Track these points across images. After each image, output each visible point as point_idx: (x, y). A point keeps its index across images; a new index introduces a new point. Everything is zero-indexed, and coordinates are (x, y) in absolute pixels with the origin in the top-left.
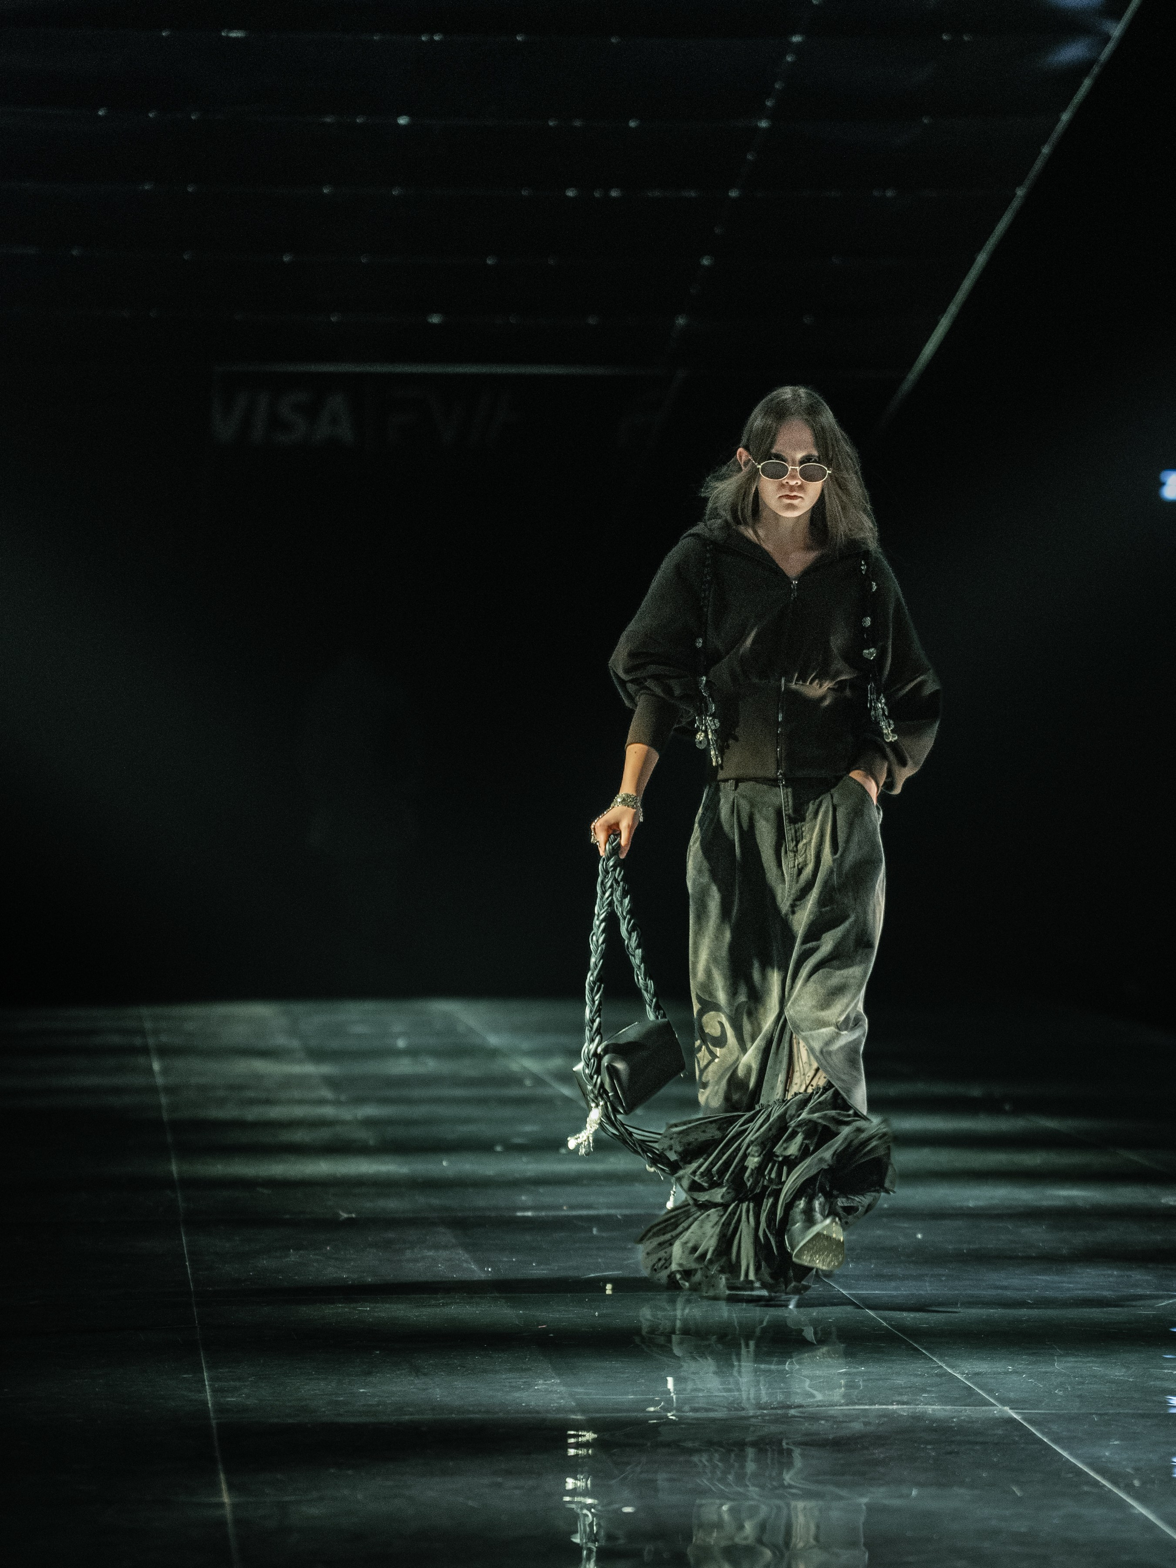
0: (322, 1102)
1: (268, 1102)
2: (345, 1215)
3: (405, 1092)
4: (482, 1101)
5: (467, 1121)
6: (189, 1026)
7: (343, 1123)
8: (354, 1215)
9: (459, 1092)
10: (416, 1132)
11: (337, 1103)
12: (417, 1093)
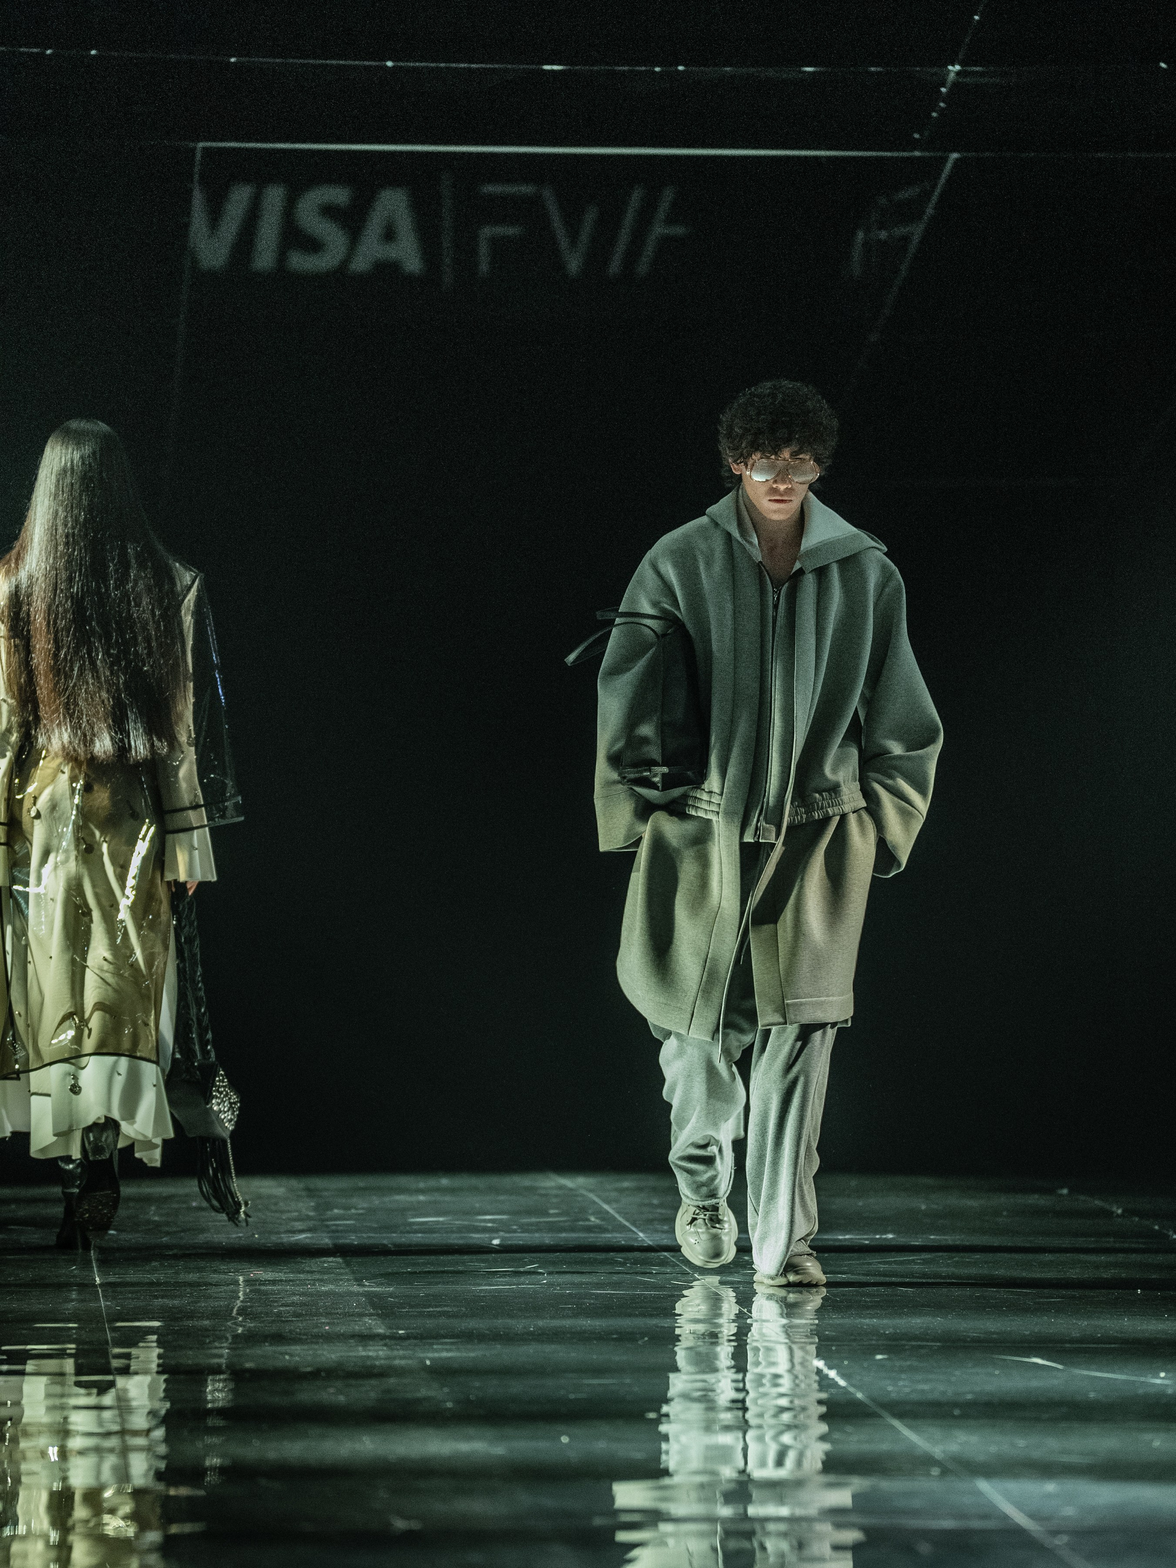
0: (365, 1338)
1: (279, 1338)
2: (400, 1524)
3: (500, 1323)
4: (625, 1338)
5: (598, 1371)
6: (153, 1214)
7: (400, 1372)
8: (415, 1525)
9: (586, 1323)
10: (517, 1387)
11: (391, 1339)
12: (519, 1325)
